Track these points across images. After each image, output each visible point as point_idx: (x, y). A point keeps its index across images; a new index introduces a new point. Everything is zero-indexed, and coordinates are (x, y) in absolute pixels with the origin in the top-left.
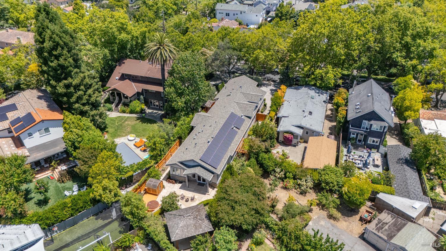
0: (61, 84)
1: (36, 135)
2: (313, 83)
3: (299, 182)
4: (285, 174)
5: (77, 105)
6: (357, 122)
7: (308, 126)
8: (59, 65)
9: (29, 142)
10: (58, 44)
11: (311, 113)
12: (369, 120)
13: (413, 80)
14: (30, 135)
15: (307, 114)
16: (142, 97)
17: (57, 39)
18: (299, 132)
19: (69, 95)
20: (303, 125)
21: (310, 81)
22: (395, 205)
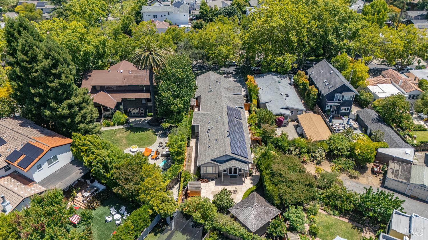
0: (65, 104)
1: (46, 165)
2: (274, 69)
3: (313, 154)
4: (300, 150)
5: (82, 126)
6: (331, 96)
7: (293, 106)
8: (60, 84)
9: (38, 176)
10: (58, 61)
11: (287, 95)
12: (341, 92)
13: (348, 57)
14: (39, 167)
15: (285, 97)
16: (122, 107)
17: (57, 56)
18: (288, 113)
19: (72, 116)
20: (289, 106)
21: (272, 68)
22: (395, 155)
